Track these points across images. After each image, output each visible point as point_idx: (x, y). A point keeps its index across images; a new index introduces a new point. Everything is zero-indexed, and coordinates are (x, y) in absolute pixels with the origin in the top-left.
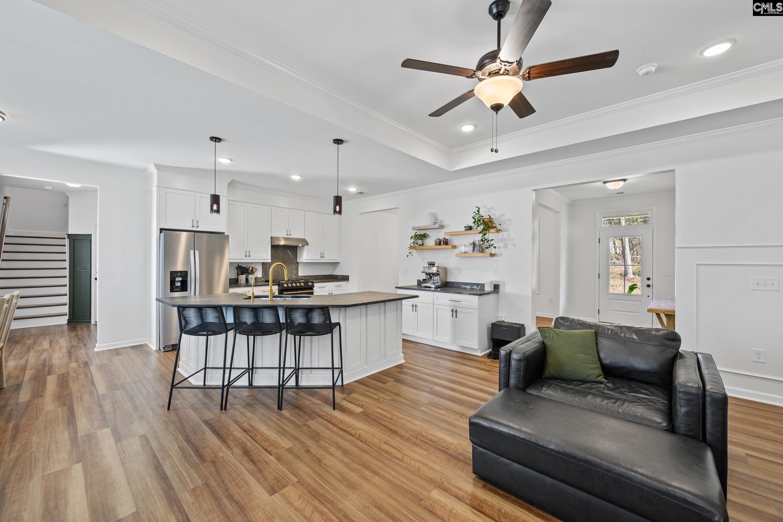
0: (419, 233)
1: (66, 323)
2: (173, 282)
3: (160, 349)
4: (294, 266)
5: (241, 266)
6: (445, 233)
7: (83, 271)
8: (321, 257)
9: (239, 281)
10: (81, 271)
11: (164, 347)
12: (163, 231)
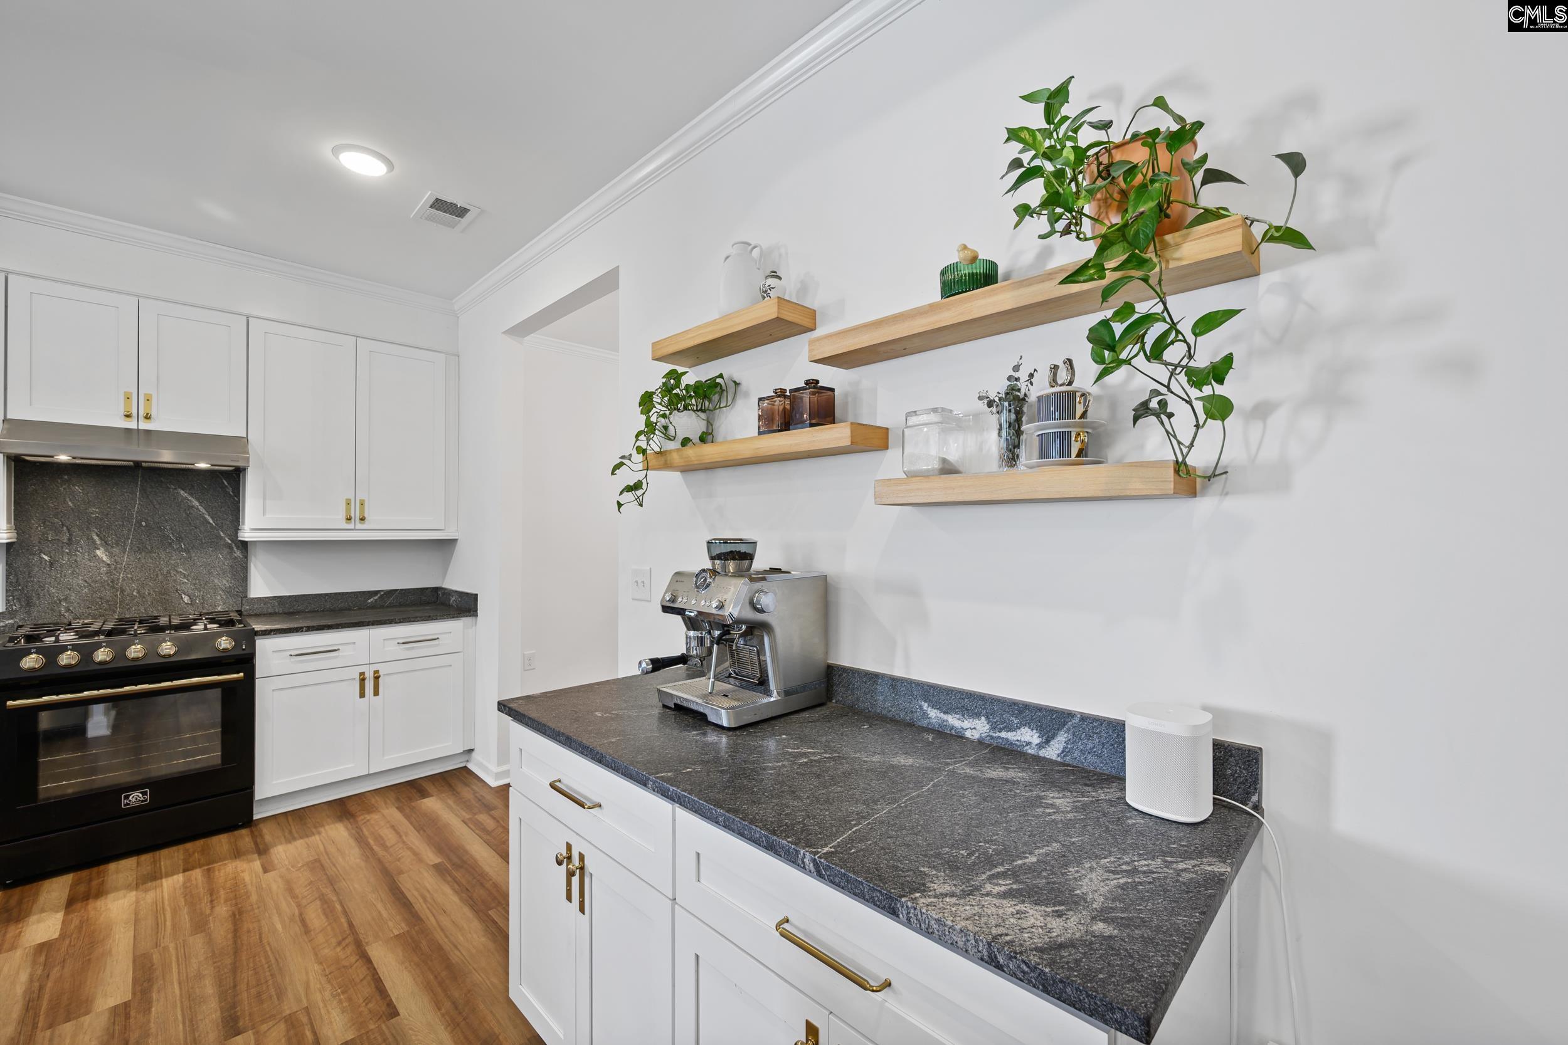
0: (683, 372)
6: (811, 343)
8: (349, 519)
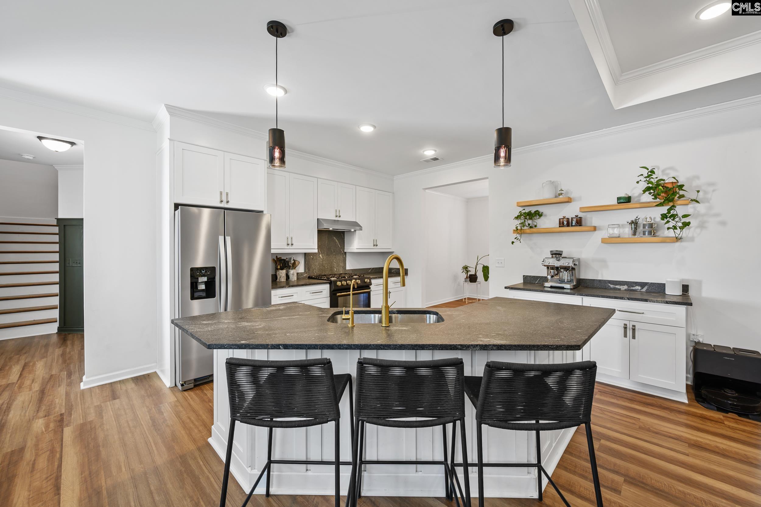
0: (527, 210)
1: (56, 332)
2: (194, 285)
3: (176, 385)
4: (341, 257)
5: (281, 258)
6: (580, 208)
7: (76, 265)
8: (374, 245)
9: (278, 278)
10: (73, 265)
11: (183, 384)
12: (180, 207)
